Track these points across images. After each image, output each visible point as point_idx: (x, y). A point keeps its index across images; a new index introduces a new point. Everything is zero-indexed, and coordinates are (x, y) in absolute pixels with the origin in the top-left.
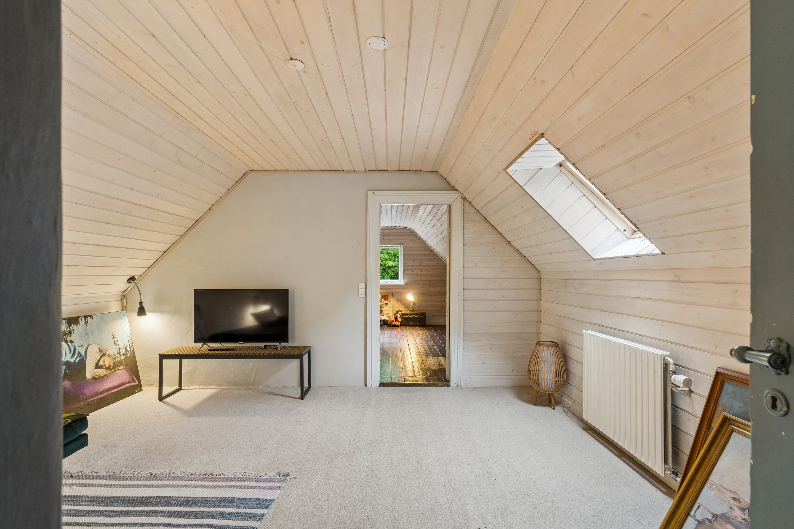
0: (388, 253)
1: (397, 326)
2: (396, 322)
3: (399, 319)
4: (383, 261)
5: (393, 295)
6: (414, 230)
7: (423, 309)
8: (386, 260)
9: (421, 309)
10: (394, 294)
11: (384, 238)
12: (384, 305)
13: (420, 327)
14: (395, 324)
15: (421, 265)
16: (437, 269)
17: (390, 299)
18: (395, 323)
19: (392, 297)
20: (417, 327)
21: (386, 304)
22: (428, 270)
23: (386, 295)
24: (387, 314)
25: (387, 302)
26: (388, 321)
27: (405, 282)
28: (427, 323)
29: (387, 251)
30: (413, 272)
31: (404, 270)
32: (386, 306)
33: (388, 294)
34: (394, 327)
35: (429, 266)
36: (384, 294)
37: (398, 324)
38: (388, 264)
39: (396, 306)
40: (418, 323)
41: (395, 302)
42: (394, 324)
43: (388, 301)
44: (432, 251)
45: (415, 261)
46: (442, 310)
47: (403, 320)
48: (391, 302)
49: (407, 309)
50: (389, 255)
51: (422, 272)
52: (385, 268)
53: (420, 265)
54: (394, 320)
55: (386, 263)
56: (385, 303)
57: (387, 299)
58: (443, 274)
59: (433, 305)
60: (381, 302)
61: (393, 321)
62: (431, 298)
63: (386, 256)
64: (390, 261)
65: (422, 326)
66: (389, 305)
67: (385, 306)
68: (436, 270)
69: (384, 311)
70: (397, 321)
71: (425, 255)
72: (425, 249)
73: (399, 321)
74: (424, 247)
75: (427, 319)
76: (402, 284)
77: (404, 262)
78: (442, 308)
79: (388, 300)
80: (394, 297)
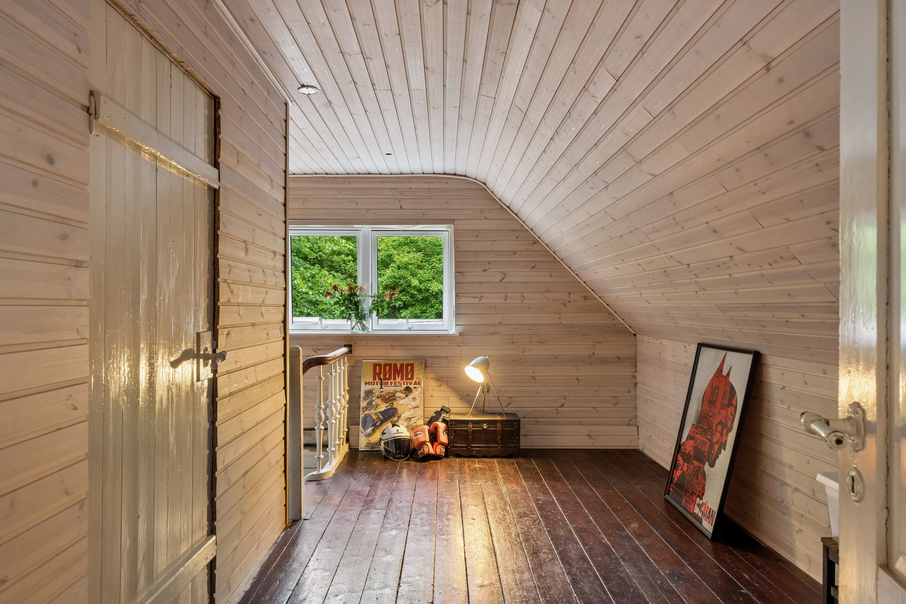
0: (433, 268)
1: (436, 457)
2: (435, 447)
3: (443, 438)
4: (424, 282)
5: (425, 363)
6: (485, 184)
7: (510, 403)
8: (428, 280)
9: (504, 404)
10: (430, 361)
11: (401, 207)
12: (401, 392)
13: (505, 460)
14: (432, 451)
15: (504, 281)
16: (548, 292)
17: (418, 376)
18: (429, 449)
19: (422, 371)
20: (495, 460)
21: (408, 390)
22: (524, 294)
23: (408, 365)
24: (410, 418)
25: (409, 385)
26: (410, 441)
27: (460, 328)
28: (525, 443)
29: (430, 265)
30: (482, 301)
31: (457, 296)
32: (407, 396)
33: (412, 362)
34: (428, 460)
35: (527, 283)
36: (401, 362)
37: (438, 453)
38: (432, 289)
39: (434, 394)
40: (496, 447)
41: (433, 384)
42: (426, 452)
43: (414, 381)
44: (535, 242)
45: (489, 268)
46: (562, 406)
47: (454, 438)
48: (419, 383)
49: (465, 405)
50: (434, 272)
51: (506, 301)
52: (426, 296)
53: (501, 281)
54: (427, 438)
55: (429, 285)
56: (404, 387)
57: (409, 376)
58: (565, 305)
59: (538, 393)
60: (393, 385)
61: (424, 443)
62: (534, 372)
63: (429, 273)
64: (436, 283)
65: (510, 456)
66: (416, 393)
67: (403, 395)
68: (547, 295)
69: (400, 410)
70: (436, 444)
71: (515, 253)
72: (517, 237)
73: (442, 444)
74: (514, 230)
75: (522, 432)
76: (451, 333)
77: (458, 273)
78: (563, 401)
79: (412, 378)
80: (428, 371)
